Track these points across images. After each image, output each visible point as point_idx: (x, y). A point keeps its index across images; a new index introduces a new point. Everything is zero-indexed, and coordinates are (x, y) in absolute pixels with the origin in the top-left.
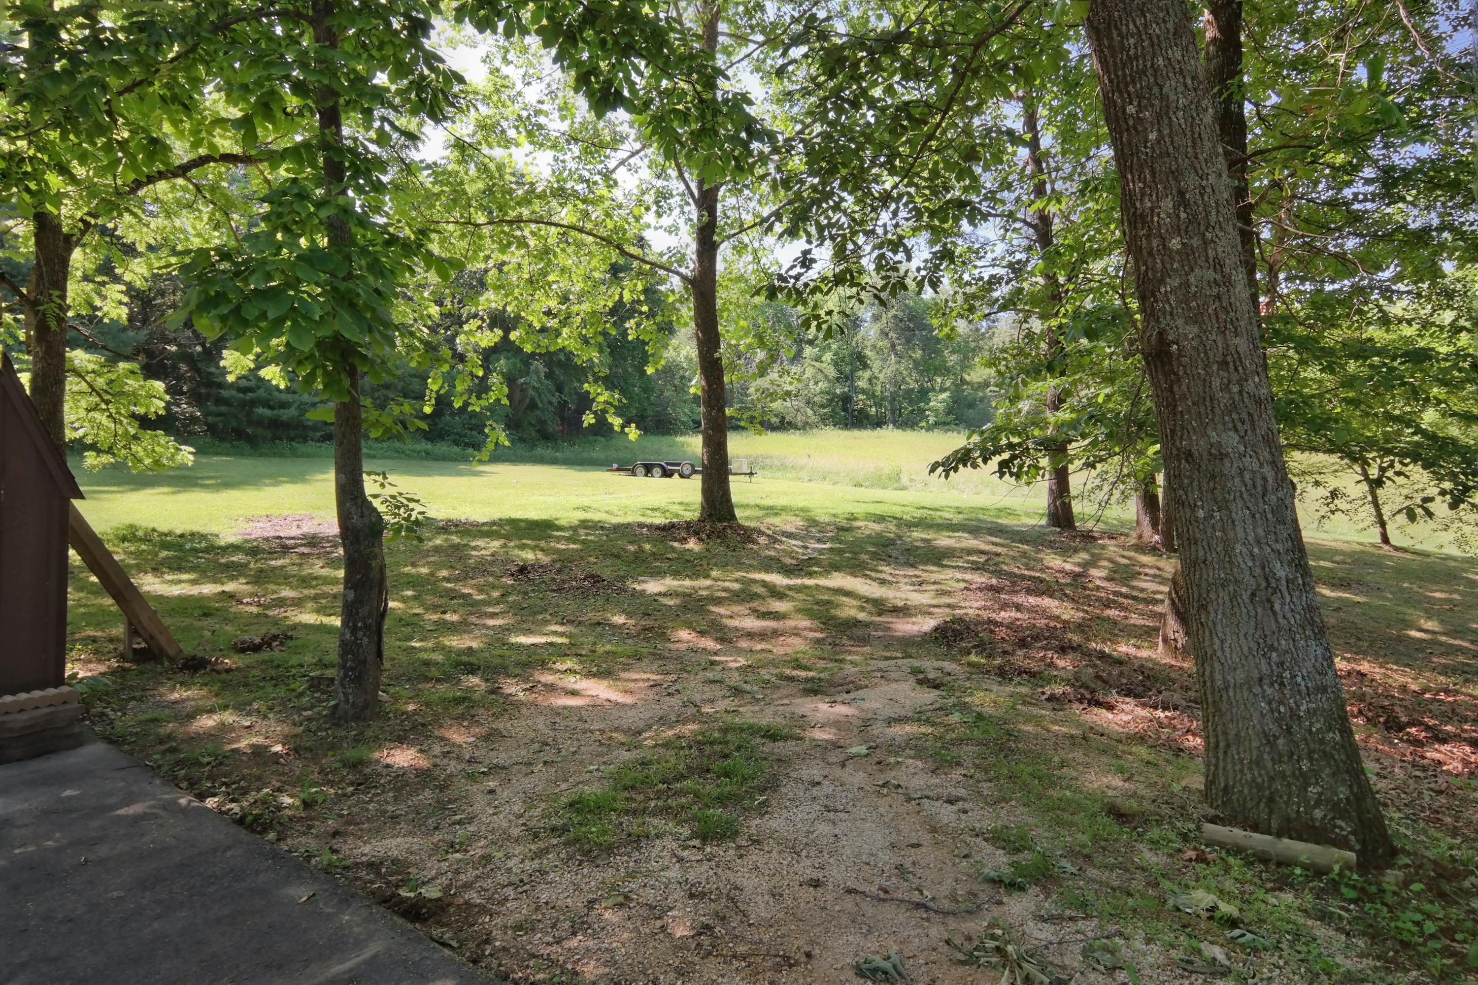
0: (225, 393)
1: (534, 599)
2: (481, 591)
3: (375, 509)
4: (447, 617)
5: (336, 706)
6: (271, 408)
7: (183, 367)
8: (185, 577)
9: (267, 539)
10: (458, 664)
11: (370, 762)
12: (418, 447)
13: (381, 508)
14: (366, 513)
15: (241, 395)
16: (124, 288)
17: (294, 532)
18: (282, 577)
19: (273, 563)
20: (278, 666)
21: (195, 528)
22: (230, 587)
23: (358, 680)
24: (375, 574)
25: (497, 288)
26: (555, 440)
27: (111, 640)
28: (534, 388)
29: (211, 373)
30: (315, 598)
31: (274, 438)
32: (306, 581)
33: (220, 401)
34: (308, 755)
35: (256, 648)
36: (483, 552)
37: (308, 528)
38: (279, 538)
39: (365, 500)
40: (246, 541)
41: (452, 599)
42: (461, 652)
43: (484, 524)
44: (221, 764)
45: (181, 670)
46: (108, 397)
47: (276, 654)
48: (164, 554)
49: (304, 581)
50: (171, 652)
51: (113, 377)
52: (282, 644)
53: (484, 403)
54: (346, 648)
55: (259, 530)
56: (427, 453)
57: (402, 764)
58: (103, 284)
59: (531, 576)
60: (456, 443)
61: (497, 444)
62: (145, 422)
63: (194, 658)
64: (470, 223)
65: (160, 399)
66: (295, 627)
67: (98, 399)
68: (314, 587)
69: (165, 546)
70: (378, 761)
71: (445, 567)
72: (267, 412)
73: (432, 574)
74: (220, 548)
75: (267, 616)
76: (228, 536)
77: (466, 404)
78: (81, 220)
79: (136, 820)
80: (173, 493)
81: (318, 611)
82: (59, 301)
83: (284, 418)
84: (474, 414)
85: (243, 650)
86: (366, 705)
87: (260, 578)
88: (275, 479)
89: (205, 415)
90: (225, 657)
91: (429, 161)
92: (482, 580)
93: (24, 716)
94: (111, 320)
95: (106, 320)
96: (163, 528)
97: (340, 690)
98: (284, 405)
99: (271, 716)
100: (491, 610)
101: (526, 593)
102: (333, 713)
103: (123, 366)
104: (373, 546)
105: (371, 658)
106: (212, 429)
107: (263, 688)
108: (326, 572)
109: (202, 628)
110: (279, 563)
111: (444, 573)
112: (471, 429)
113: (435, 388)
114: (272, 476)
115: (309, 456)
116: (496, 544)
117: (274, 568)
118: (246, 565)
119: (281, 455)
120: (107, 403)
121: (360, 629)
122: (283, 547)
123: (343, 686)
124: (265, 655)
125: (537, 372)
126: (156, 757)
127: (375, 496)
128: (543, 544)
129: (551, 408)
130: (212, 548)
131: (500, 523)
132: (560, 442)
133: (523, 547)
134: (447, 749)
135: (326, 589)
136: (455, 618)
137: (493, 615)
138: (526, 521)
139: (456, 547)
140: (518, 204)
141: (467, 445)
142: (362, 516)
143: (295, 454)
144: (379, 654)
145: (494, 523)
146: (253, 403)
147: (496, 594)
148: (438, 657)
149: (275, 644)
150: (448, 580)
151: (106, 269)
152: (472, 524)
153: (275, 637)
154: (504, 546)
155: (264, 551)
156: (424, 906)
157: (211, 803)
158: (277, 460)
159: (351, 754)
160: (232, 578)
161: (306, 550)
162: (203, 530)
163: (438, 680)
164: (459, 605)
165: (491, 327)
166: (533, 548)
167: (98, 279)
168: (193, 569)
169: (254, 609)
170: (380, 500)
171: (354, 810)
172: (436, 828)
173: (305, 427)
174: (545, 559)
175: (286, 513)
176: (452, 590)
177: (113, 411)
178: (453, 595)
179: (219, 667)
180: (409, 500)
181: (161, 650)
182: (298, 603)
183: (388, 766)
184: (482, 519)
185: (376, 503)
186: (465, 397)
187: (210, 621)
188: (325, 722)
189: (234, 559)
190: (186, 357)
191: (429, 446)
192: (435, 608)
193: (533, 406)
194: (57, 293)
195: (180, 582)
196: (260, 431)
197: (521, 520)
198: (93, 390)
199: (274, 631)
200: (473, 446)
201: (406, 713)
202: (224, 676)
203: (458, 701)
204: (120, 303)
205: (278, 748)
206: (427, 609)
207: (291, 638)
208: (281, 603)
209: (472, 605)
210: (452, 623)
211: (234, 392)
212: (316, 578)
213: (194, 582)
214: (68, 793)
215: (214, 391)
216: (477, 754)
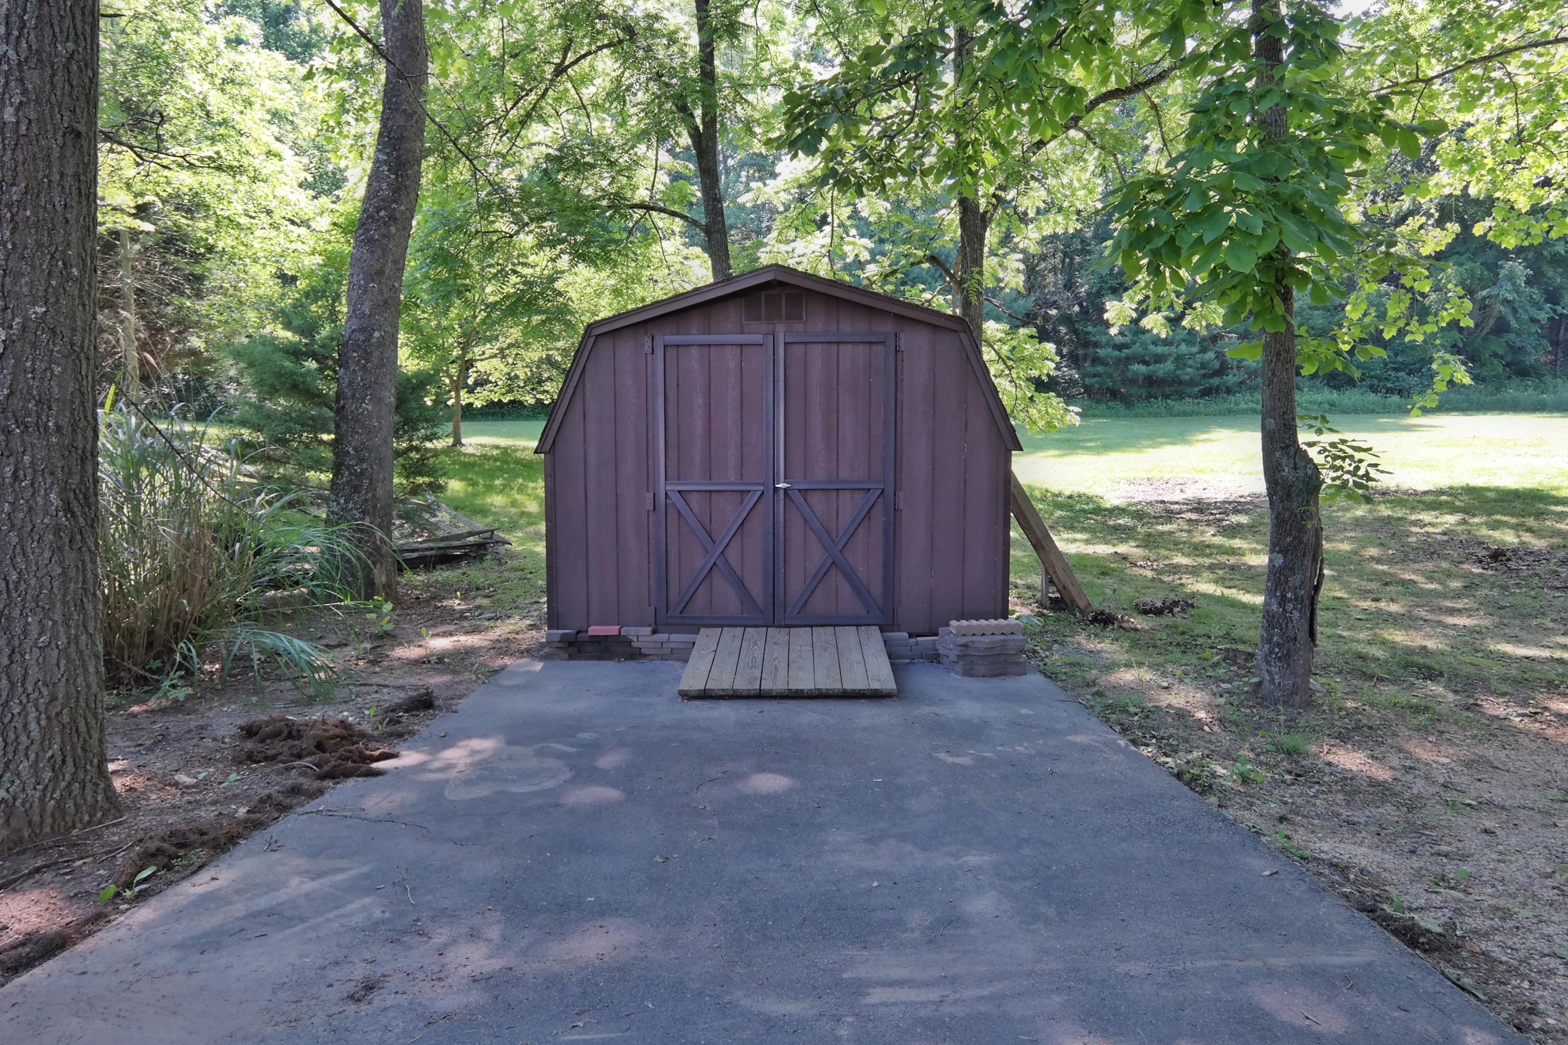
0: (1101, 352)
1: (1520, 596)
2: (1431, 579)
3: (1311, 460)
4: (1382, 605)
5: (1259, 684)
6: (1147, 363)
7: (1063, 330)
8: (1079, 536)
9: (1150, 503)
10: (1407, 666)
11: (1307, 755)
12: (1319, 397)
13: (1318, 459)
14: (1301, 464)
15: (1117, 353)
16: (1021, 256)
17: (1178, 497)
18: (1171, 542)
19: (1160, 527)
20: (1183, 633)
21: (1082, 490)
22: (1122, 549)
23: (1286, 658)
24: (1308, 538)
25: (1454, 164)
26: (1540, 375)
27: (1029, 587)
28: (1506, 301)
29: (1088, 333)
30: (1211, 568)
31: (1149, 396)
32: (1199, 549)
33: (1096, 360)
34: (1234, 729)
35: (1158, 612)
36: (1430, 529)
37: (1192, 493)
38: (1163, 502)
39: (1299, 449)
40: (1130, 505)
41: (1386, 584)
42: (1409, 651)
43: (1425, 493)
44: (1147, 717)
45: (1092, 622)
46: (1010, 363)
47: (1179, 620)
48: (1058, 513)
49: (1196, 548)
50: (1082, 605)
51: (1014, 343)
52: (1183, 610)
53: (1430, 328)
54: (1272, 620)
55: (1142, 495)
56: (1332, 405)
57: (1348, 766)
58: (1005, 255)
59: (1512, 565)
60: (1374, 389)
61: (1451, 383)
62: (1041, 385)
63: (1102, 613)
64: (1418, 80)
65: (1052, 361)
66: (1193, 595)
67: (1002, 367)
68: (1208, 556)
69: (1059, 506)
70: (1316, 756)
71: (1372, 544)
72: (1142, 368)
73: (1355, 553)
74: (1106, 510)
75: (1161, 581)
76: (1112, 499)
77: (1402, 333)
78: (994, 195)
79: (1085, 749)
80: (1060, 456)
81: (1216, 582)
82: (978, 277)
83: (1160, 374)
84: (1413, 346)
85: (1145, 612)
86: (1294, 691)
87: (1149, 541)
88: (1154, 440)
89: (1083, 377)
90: (1130, 616)
91: (1357, 13)
92: (1430, 566)
93: (986, 639)
94: (1012, 289)
95: (1007, 290)
96: (1055, 489)
97: (1264, 666)
98: (1159, 359)
99: (1186, 681)
100: (1449, 604)
101: (1505, 588)
102: (1255, 692)
103: (1022, 331)
104: (1308, 504)
105: (1303, 636)
106: (1088, 389)
107: (1172, 652)
108: (1218, 540)
109: (1103, 586)
110: (1166, 528)
111: (1373, 551)
112: (1397, 370)
113: (1356, 316)
114: (1150, 437)
115: (1185, 414)
116: (1450, 519)
117: (1163, 533)
118: (1133, 529)
119: (1156, 415)
120: (1010, 368)
121: (1290, 600)
122: (1169, 515)
123: (1268, 663)
124: (1167, 619)
125: (1511, 277)
126: (1089, 697)
127: (1311, 445)
128: (1531, 522)
129: (1534, 328)
130: (1098, 510)
131: (1452, 492)
132: (1548, 379)
133: (1496, 525)
134: (1408, 763)
135: (1223, 559)
136: (1394, 608)
137: (1452, 612)
138: (1497, 490)
139: (1388, 520)
140: (1501, 28)
141: (1390, 391)
142: (1295, 468)
143: (1172, 414)
144: (1312, 634)
145: (1442, 492)
146: (1128, 360)
147: (1456, 584)
148: (1380, 653)
149: (1176, 610)
150: (1379, 561)
151: (1006, 240)
152: (1405, 493)
153: (1176, 603)
154: (1464, 522)
155: (1148, 515)
156: (1423, 935)
157: (1146, 751)
158: (1152, 420)
159: (1286, 740)
160: (1122, 541)
161: (1194, 516)
162: (1090, 492)
163: (1380, 679)
164: (1398, 593)
165: (1440, 223)
166: (1516, 527)
167: (1001, 252)
168: (1084, 530)
169: (1149, 574)
170: (1316, 449)
171: (1299, 801)
172: (1413, 852)
173: (1181, 383)
174: (1538, 544)
175: (1167, 476)
176: (1384, 573)
177: (1014, 376)
178: (1387, 581)
179: (1125, 625)
180: (1356, 449)
181: (1073, 601)
182: (1194, 571)
183: (1329, 764)
184: (1421, 487)
185: (1312, 453)
186: (1401, 323)
187: (1108, 580)
188: (1248, 699)
189: (1121, 522)
190: (1067, 319)
191: (1335, 396)
192: (1364, 594)
193: (1501, 328)
194: (977, 269)
195: (1075, 540)
196: (1135, 390)
197: (1488, 489)
198: (1000, 357)
199: (1172, 596)
200: (1400, 392)
201: (1346, 709)
202: (1132, 634)
203: (1417, 710)
204: (1018, 271)
205: (1201, 715)
206: (1352, 593)
207: (1192, 606)
208: (1176, 569)
209: (1417, 595)
210: (1390, 614)
211: (1110, 350)
212: (1209, 546)
213: (1087, 542)
214: (1024, 711)
215: (1091, 350)
216: (1455, 780)
